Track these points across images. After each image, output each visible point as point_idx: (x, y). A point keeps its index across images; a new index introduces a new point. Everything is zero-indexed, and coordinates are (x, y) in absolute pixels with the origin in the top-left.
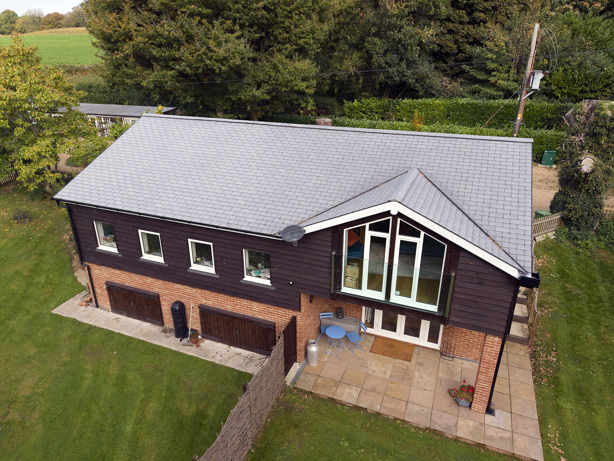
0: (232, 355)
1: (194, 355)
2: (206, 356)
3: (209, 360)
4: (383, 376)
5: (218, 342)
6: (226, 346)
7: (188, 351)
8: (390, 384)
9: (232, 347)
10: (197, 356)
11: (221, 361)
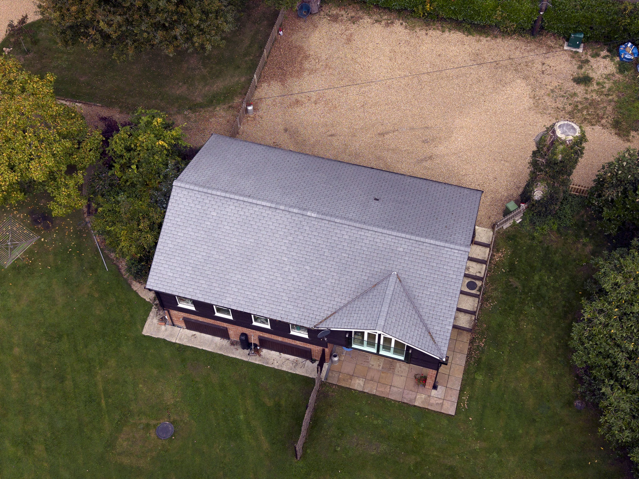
0: (284, 361)
1: (259, 363)
2: (268, 363)
3: (270, 366)
4: (378, 368)
5: (271, 350)
6: (278, 353)
7: (255, 360)
8: (382, 374)
9: (282, 354)
10: (262, 364)
11: (278, 366)
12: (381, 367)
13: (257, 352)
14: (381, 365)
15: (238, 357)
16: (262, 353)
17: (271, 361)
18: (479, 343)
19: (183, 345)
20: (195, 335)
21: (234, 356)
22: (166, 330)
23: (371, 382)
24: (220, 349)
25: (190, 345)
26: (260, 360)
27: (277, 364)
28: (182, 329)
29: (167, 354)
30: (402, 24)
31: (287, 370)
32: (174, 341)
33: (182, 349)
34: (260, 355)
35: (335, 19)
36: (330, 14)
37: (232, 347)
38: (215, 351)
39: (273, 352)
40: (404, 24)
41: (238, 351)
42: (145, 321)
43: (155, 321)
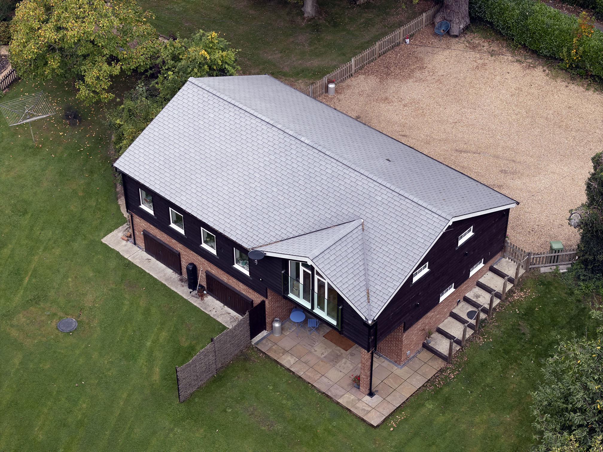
0: (224, 313)
1: (198, 306)
2: (205, 309)
3: (207, 312)
4: (319, 355)
5: (217, 300)
6: (222, 305)
7: (196, 302)
8: (320, 362)
9: (226, 306)
10: (200, 307)
11: (214, 315)
12: (323, 356)
13: (201, 296)
14: (325, 354)
15: (178, 293)
16: (205, 299)
17: (211, 308)
18: (450, 374)
19: (133, 264)
20: (150, 260)
21: (176, 291)
22: (126, 245)
23: (304, 364)
24: (167, 280)
25: (140, 266)
26: (199, 304)
27: (215, 313)
28: (141, 250)
29: (112, 264)
30: (544, 71)
31: (221, 322)
32: (126, 257)
33: (129, 265)
34: (202, 299)
35: (474, 47)
36: (472, 42)
37: (180, 283)
38: (160, 280)
39: (218, 302)
40: (547, 71)
41: (183, 288)
42: (111, 231)
43: (121, 235)
